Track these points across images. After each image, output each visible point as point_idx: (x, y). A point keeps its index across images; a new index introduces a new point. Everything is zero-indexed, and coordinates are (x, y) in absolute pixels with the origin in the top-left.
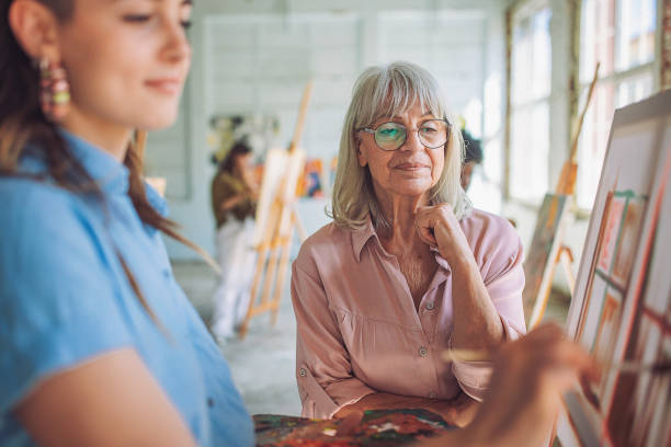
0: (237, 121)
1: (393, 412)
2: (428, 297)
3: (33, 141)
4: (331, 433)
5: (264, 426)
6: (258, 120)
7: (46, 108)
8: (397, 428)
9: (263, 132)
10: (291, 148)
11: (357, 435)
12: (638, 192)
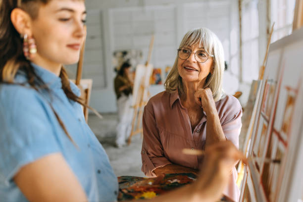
0: (125, 53)
1: (178, 174)
2: (198, 127)
3: (20, 68)
4: (150, 183)
5: (125, 181)
6: (134, 53)
7: (26, 55)
8: (179, 181)
9: (136, 57)
10: (146, 64)
11: (162, 184)
12: (275, 80)
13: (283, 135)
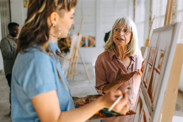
12: (155, 47)
13: (159, 70)
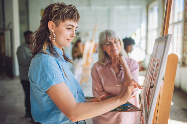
0: (78, 34)
4: (100, 100)
5: (87, 98)
9: (84, 36)
10: (91, 41)
13: (155, 78)
